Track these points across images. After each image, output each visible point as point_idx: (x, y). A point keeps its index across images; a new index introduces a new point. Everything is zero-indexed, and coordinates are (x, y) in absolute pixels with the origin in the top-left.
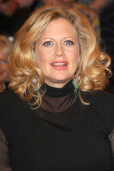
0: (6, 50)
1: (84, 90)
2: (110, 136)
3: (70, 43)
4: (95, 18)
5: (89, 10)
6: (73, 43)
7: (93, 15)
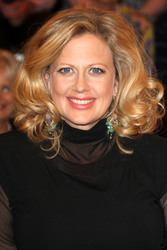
0: (9, 72)
1: (121, 135)
2: (162, 200)
3: (99, 71)
4: (147, 28)
5: (139, 15)
6: (103, 71)
7: (144, 24)
